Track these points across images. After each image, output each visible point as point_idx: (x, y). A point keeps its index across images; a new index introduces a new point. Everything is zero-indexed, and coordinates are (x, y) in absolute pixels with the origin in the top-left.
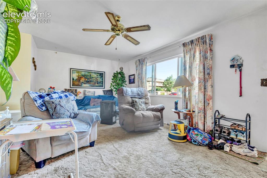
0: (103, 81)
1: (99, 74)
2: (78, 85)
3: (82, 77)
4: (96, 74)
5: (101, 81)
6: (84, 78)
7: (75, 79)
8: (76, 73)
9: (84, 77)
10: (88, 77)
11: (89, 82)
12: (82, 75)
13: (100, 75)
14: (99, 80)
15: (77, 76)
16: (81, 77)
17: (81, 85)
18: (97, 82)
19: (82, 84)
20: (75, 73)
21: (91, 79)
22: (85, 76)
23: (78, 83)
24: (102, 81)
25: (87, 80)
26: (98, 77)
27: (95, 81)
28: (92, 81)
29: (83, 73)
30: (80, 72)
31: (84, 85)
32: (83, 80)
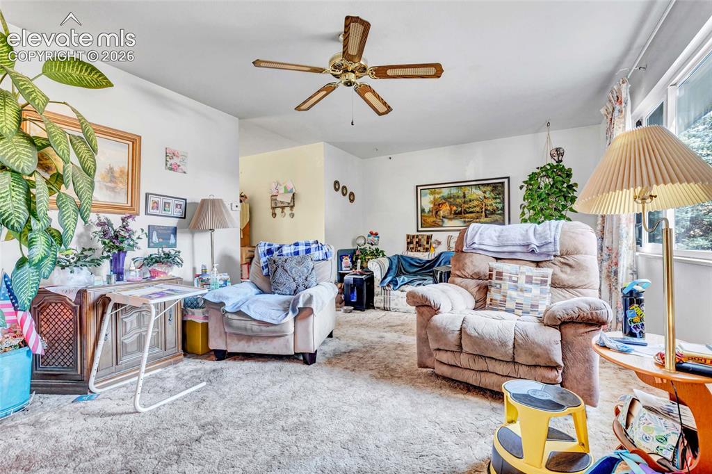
0: (503, 206)
1: (489, 188)
2: (435, 224)
3: (442, 204)
4: (481, 187)
5: (498, 208)
6: (447, 203)
7: (427, 210)
8: (428, 195)
9: (449, 202)
10: (459, 201)
11: (460, 213)
12: (443, 196)
13: (492, 191)
14: (491, 205)
15: (431, 202)
16: (439, 204)
17: (440, 223)
18: (486, 210)
19: (443, 222)
20: (426, 195)
21: (466, 206)
22: (451, 198)
23: (435, 219)
24: (500, 206)
25: (455, 208)
26: (487, 195)
27: (478, 209)
28: (471, 210)
29: (445, 192)
30: (437, 190)
31: (447, 223)
32: (445, 210)
